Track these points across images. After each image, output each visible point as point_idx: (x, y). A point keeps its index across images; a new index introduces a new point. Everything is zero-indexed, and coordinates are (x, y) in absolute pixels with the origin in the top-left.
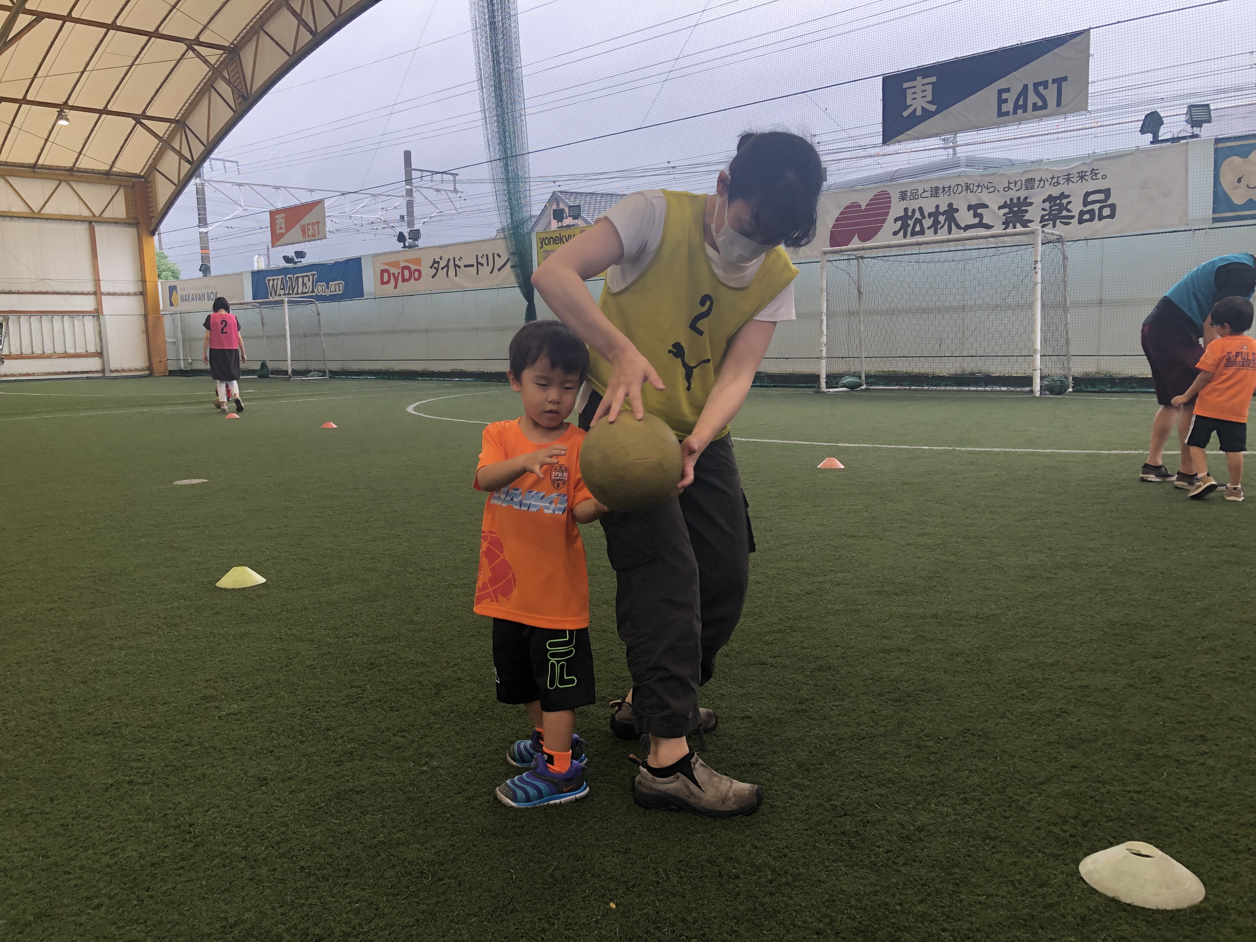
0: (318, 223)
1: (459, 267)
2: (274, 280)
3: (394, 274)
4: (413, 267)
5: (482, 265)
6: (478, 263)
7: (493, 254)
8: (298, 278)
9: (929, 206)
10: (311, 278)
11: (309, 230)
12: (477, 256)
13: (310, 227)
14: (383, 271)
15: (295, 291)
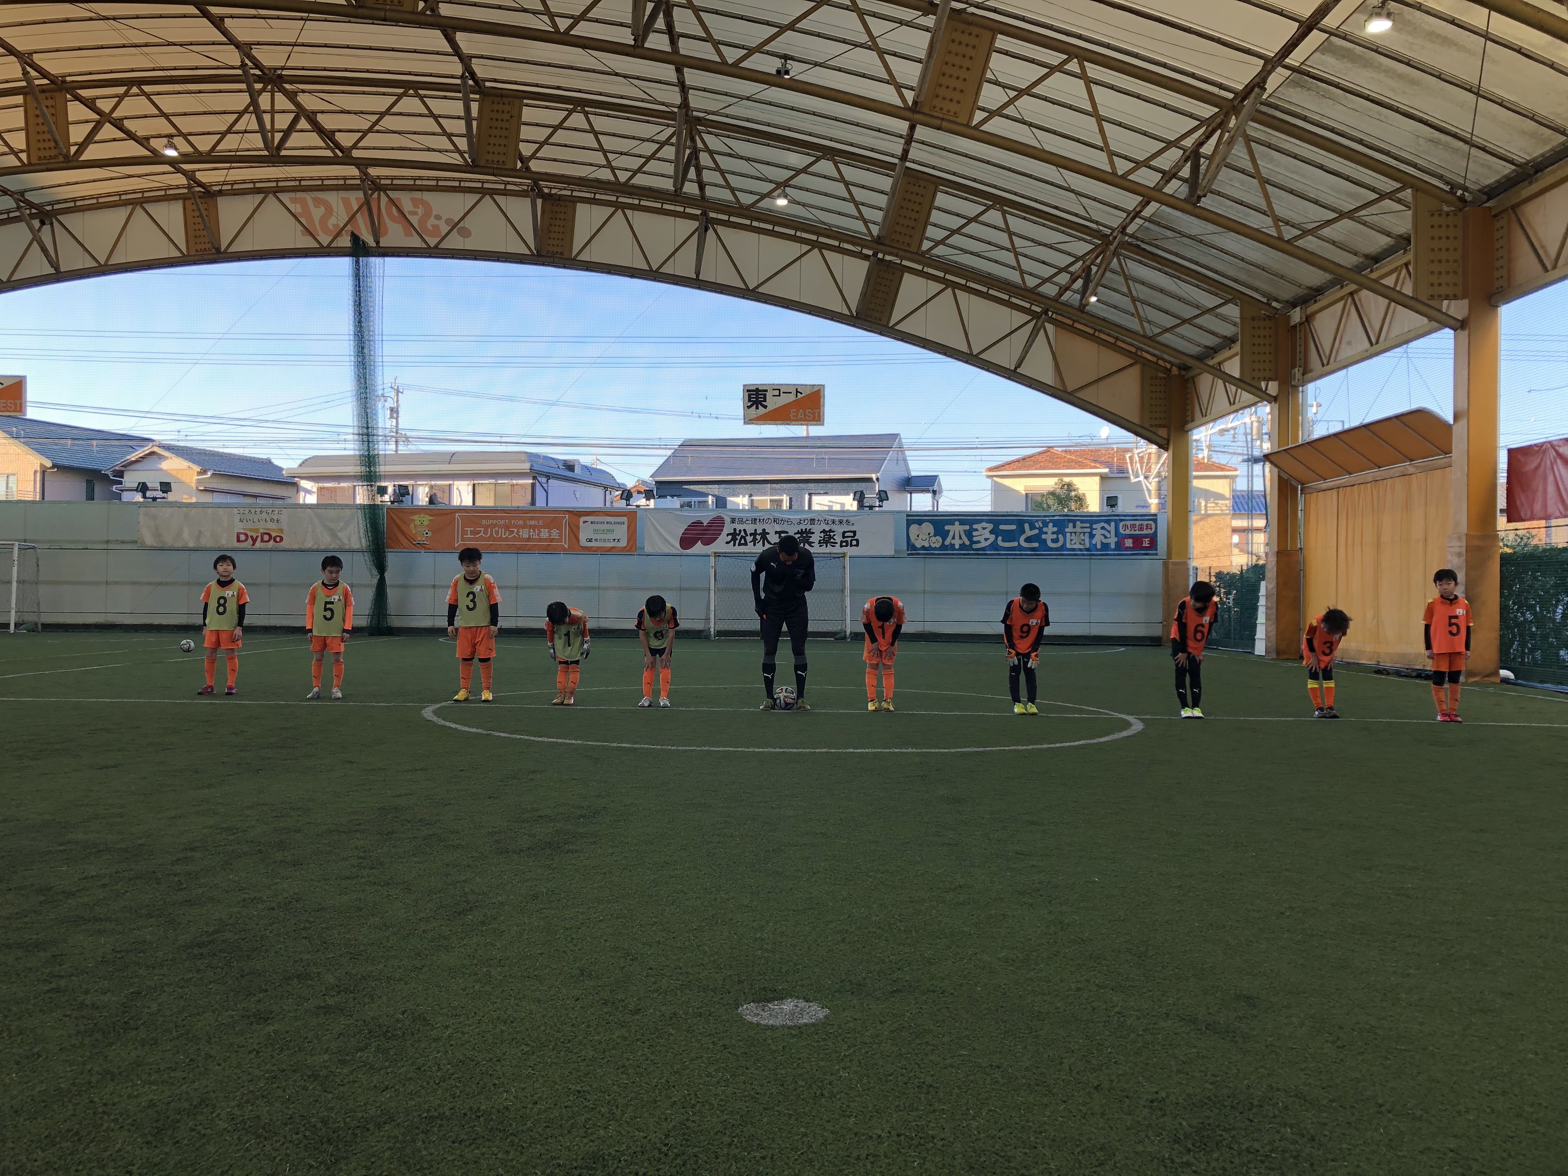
9: (750, 529)
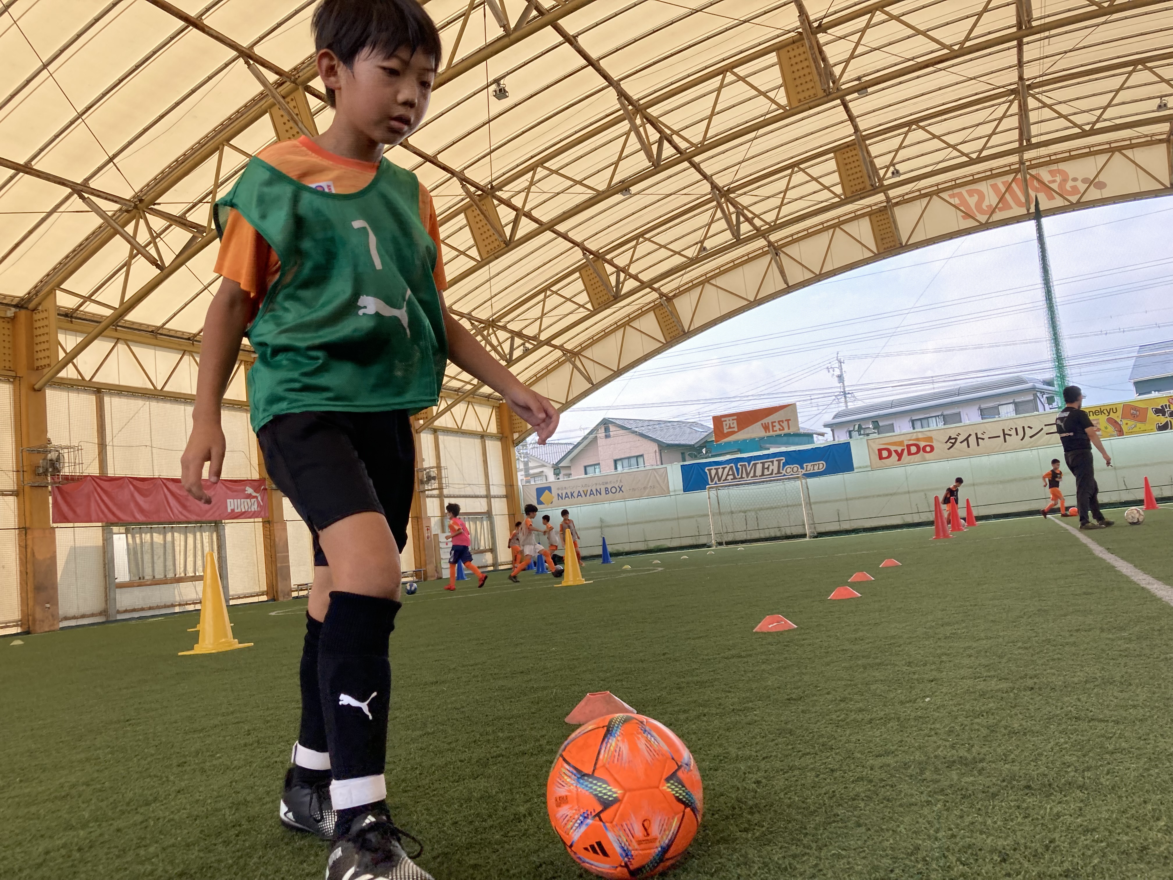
0: (788, 420)
1: (983, 439)
2: (717, 469)
3: (896, 451)
4: (922, 444)
5: (1010, 435)
6: (1004, 435)
7: (1023, 427)
8: (755, 464)
10: (776, 463)
11: (773, 426)
12: (1003, 430)
13: (776, 424)
14: (880, 451)
15: (752, 474)
